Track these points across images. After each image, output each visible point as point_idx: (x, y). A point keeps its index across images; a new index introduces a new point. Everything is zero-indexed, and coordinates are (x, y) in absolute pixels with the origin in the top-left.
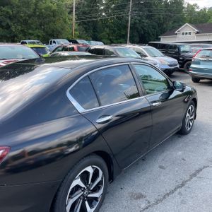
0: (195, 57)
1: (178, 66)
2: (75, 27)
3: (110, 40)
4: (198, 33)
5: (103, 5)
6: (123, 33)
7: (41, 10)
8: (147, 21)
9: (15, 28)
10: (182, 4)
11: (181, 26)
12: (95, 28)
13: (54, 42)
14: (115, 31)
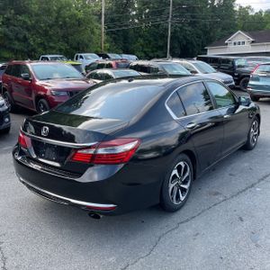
0: (254, 73)
1: (233, 83)
2: (104, 37)
3: (145, 52)
4: (253, 42)
5: (134, 9)
6: (161, 43)
7: (65, 18)
8: (190, 28)
9: (34, 41)
10: (232, 6)
11: (232, 33)
12: (126, 39)
13: (81, 57)
14: (150, 42)
